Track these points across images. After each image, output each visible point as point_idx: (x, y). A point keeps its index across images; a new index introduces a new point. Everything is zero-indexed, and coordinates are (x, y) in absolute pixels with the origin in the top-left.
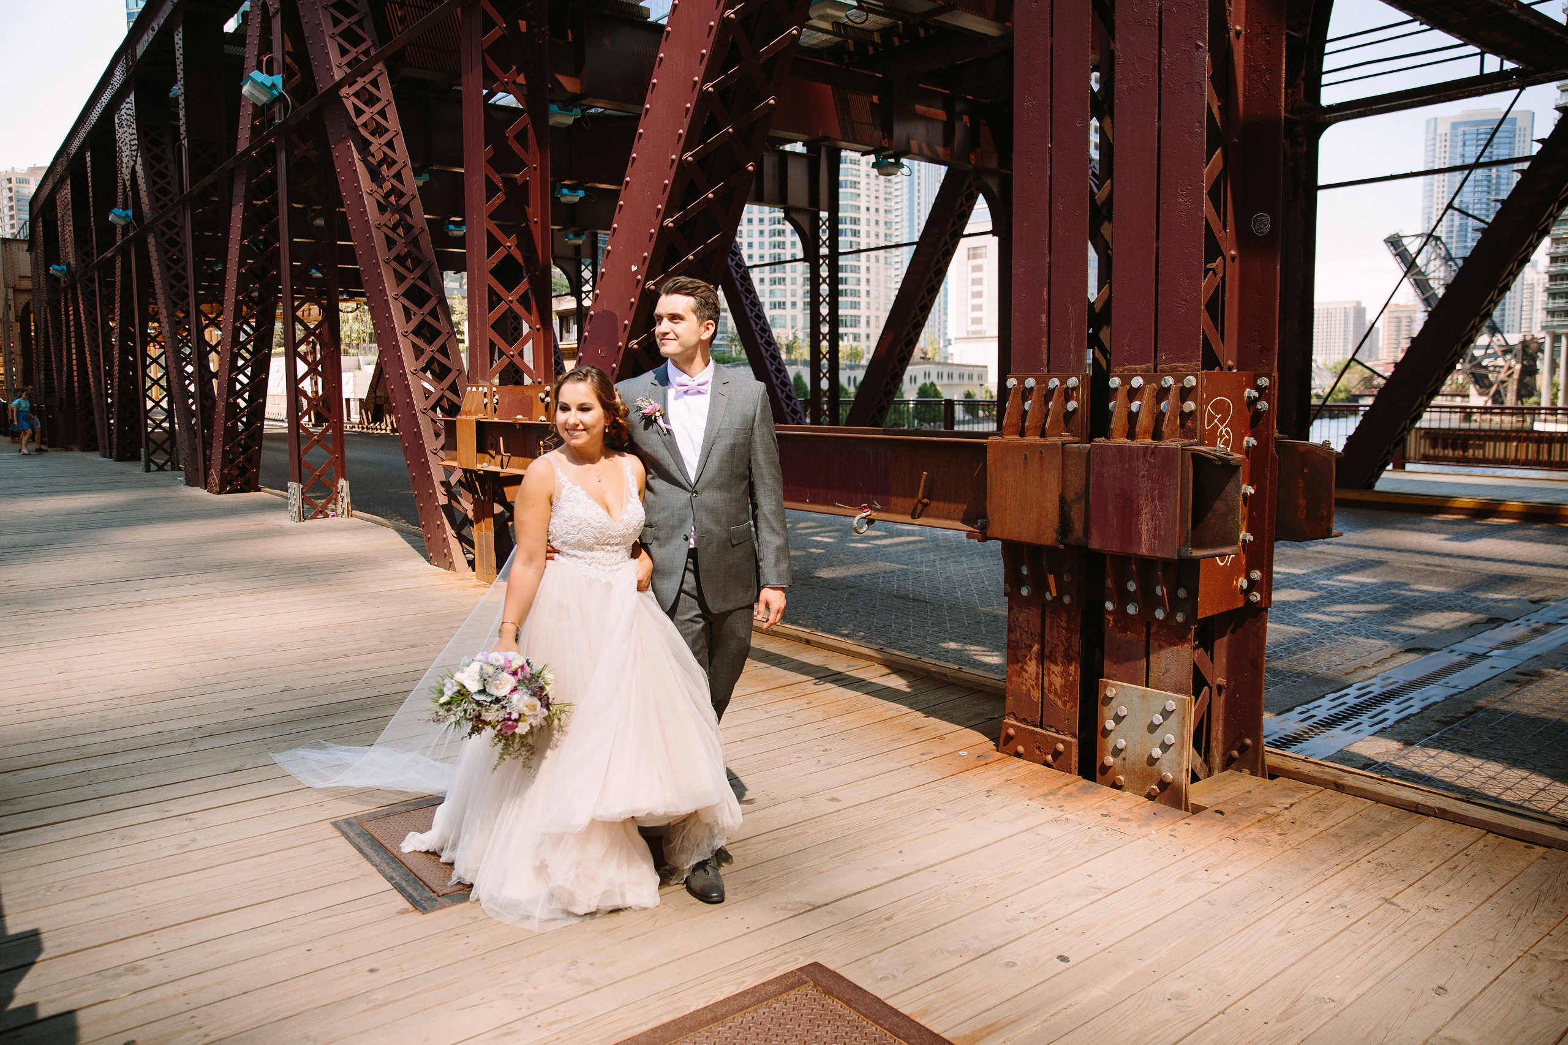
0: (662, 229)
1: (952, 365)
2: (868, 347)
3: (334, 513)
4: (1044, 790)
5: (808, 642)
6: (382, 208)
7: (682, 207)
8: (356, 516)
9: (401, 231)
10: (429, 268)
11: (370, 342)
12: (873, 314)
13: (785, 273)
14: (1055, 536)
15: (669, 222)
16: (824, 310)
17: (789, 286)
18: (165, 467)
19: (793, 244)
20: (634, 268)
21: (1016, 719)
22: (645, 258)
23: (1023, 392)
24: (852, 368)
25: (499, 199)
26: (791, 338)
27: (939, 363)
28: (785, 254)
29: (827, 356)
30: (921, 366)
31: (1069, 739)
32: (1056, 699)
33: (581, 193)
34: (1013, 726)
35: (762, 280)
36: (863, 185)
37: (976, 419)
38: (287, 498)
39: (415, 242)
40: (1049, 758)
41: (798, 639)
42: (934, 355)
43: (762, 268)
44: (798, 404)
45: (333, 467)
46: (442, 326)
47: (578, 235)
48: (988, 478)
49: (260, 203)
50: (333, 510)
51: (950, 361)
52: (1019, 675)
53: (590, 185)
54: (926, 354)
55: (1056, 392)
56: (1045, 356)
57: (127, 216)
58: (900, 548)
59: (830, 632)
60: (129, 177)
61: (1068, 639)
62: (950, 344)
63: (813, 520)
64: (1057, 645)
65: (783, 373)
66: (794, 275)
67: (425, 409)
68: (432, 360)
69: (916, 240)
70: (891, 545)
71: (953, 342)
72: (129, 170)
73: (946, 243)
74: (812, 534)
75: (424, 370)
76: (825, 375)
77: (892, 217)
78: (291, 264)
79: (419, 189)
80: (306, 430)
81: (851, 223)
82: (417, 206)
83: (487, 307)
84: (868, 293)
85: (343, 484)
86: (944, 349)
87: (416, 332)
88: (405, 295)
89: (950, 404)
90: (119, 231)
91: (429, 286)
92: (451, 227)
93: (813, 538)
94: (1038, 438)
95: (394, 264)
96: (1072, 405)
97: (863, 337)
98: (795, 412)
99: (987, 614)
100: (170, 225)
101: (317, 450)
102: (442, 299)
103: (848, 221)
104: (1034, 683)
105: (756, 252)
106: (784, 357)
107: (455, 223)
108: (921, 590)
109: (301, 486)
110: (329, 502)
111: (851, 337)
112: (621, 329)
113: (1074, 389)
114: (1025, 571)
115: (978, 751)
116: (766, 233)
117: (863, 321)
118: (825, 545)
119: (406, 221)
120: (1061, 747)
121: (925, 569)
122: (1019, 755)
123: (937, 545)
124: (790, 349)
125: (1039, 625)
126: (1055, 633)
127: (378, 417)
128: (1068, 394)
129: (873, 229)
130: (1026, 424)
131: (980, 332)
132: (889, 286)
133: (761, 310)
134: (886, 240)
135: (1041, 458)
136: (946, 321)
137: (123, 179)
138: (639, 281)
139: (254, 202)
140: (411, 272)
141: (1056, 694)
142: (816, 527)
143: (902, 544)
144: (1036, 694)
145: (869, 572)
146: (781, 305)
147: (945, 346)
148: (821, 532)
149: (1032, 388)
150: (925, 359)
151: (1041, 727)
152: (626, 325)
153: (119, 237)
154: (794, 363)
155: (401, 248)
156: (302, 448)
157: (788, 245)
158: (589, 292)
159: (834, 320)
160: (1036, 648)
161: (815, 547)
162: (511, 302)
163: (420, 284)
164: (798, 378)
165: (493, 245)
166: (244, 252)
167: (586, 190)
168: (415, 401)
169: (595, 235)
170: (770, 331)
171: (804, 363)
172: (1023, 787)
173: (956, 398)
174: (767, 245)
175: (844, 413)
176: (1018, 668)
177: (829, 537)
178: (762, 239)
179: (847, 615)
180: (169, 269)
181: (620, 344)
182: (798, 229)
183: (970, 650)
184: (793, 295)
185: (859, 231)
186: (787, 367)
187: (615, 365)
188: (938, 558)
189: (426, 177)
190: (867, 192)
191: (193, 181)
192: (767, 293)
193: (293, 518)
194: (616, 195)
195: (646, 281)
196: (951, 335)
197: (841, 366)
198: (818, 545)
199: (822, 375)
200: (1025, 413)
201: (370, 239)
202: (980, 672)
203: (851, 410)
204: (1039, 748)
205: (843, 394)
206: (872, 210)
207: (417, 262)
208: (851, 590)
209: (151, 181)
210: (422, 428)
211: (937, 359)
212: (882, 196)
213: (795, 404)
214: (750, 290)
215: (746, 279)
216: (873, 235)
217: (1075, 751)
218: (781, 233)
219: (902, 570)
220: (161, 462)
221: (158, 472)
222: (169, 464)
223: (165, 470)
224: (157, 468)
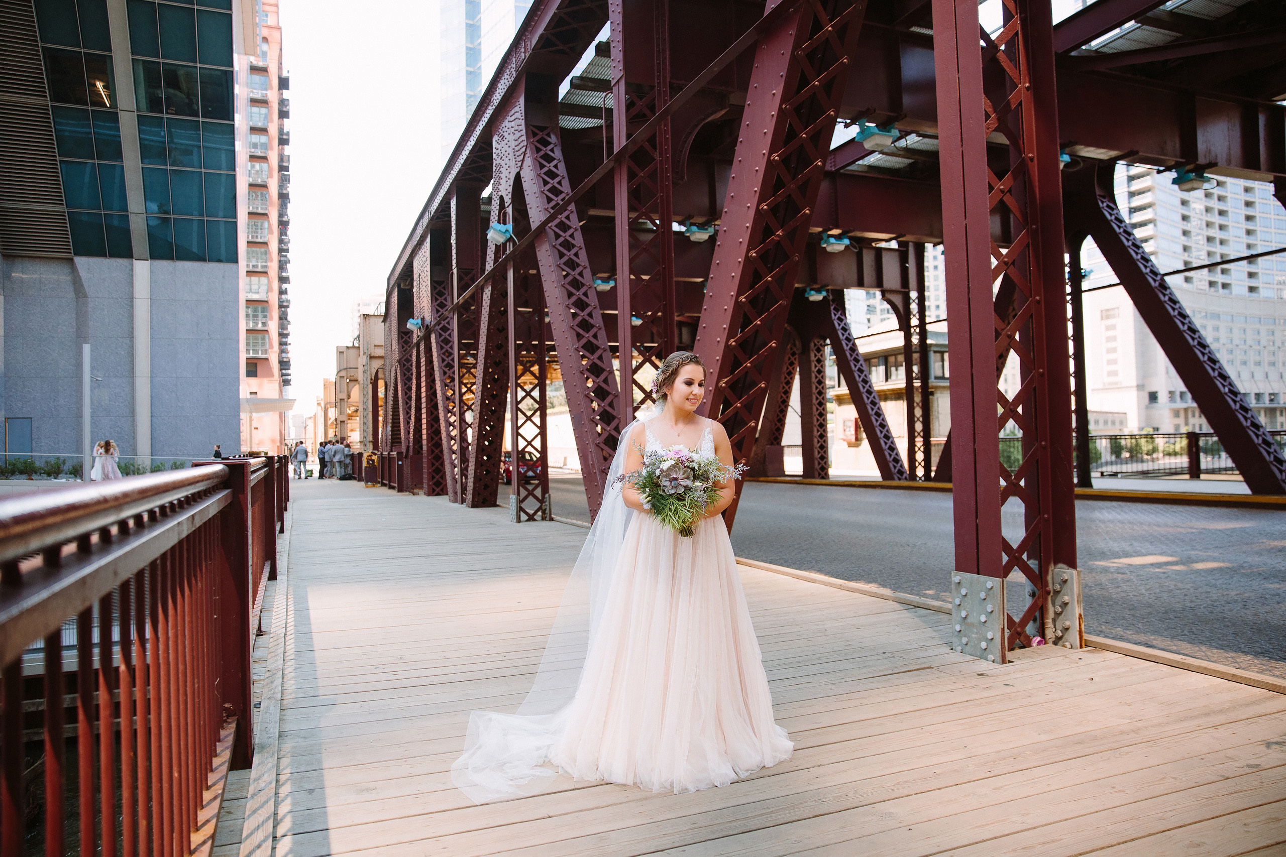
18: (535, 517)
57: (507, 231)
209: (541, 181)
220: (531, 512)
221: (528, 523)
222: (540, 513)
223: (535, 520)
224: (527, 518)
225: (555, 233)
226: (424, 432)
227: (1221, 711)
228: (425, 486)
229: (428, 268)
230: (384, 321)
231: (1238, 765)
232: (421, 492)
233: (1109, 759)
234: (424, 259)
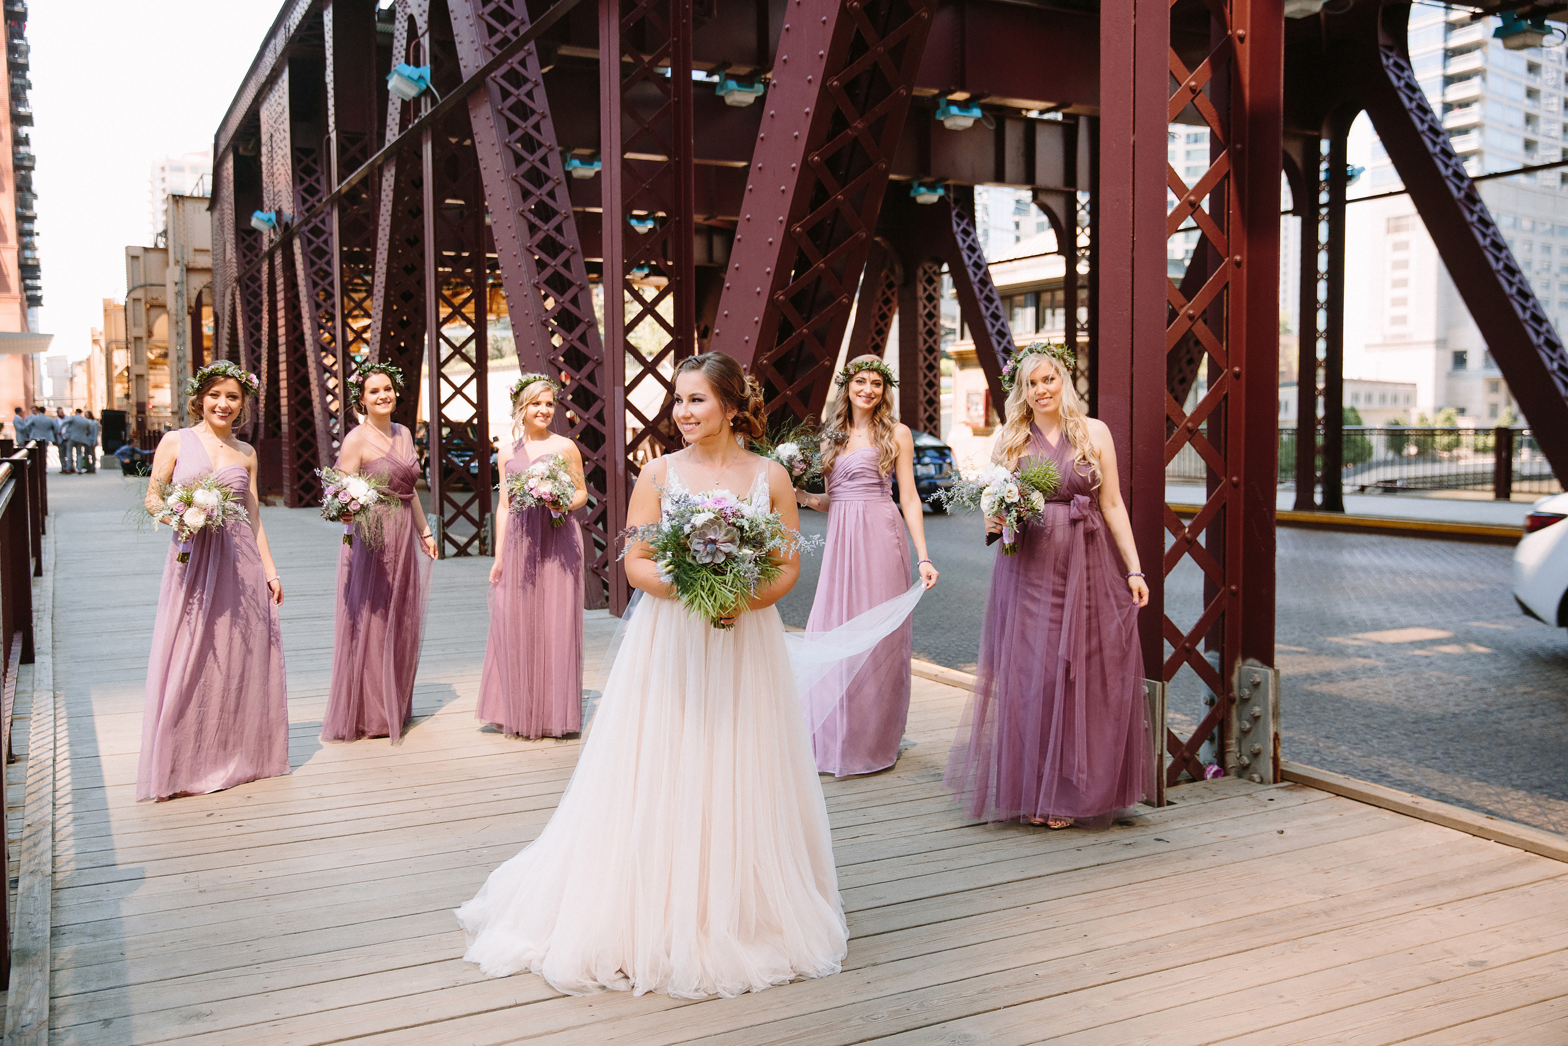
18: (470, 550)
57: (421, 78)
220: (462, 540)
221: (458, 560)
222: (477, 543)
223: (468, 555)
224: (454, 551)
225: (502, 88)
226: (284, 402)
227: (1453, 883)
228: (286, 491)
229: (287, 125)
230: (211, 209)
231: (1457, 963)
232: (280, 501)
233: (1283, 954)
234: (279, 109)
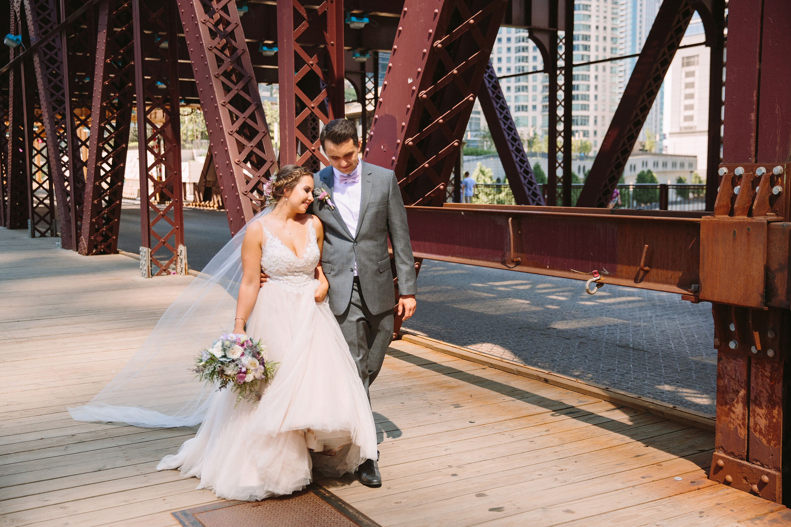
0: (433, 50)
1: (667, 155)
2: (596, 142)
3: (174, 271)
4: (752, 514)
5: (546, 381)
6: (213, 34)
7: (449, 31)
8: (191, 274)
9: (227, 52)
10: (250, 80)
11: (202, 138)
12: (599, 114)
13: (527, 81)
14: (760, 299)
15: (438, 44)
16: (560, 112)
17: (530, 93)
18: (46, 234)
19: (535, 58)
20: (410, 81)
21: (725, 452)
22: (419, 73)
23: (732, 178)
24: (581, 158)
25: (304, 26)
26: (532, 135)
27: (655, 154)
28: (527, 66)
29: (562, 149)
30: (640, 157)
31: (773, 472)
32: (761, 437)
33: (366, 20)
34: (722, 458)
35: (509, 88)
36: (593, 8)
37: (686, 200)
38: (139, 259)
39: (238, 61)
40: (755, 487)
41: (538, 378)
42: (651, 148)
43: (509, 79)
44: (538, 188)
45: (174, 236)
46: (259, 127)
47: (363, 54)
48: (701, 250)
49: (119, 30)
50: (174, 269)
51: (664, 152)
52: (727, 415)
53: (372, 14)
54: (644, 146)
55: (763, 179)
56: (753, 148)
57: (17, 40)
58: (622, 306)
59: (564, 373)
60: (19, 9)
61: (772, 387)
62: (665, 138)
63: (549, 282)
64: (761, 391)
65: (526, 164)
66: (535, 83)
67: (246, 192)
68: (251, 153)
69: (638, 52)
70: (614, 304)
71: (667, 136)
72: (19, 4)
73: (664, 54)
74: (549, 294)
75: (245, 162)
76: (560, 165)
77: (617, 33)
78: (143, 78)
79: (241, 18)
80: (154, 207)
81: (583, 39)
82: (240, 33)
83: (294, 112)
84: (596, 97)
85: (182, 249)
86: (660, 142)
87: (239, 132)
88: (230, 102)
89: (665, 188)
90: (12, 52)
91: (250, 95)
92: (265, 48)
93: (550, 297)
94: (746, 217)
95: (222, 78)
96: (777, 190)
97: (591, 134)
98: (535, 194)
99: (697, 363)
100: (50, 47)
101: (163, 222)
102: (259, 107)
103: (580, 38)
104: (741, 423)
105: (504, 65)
106: (526, 150)
107: (268, 46)
108: (639, 341)
109: (150, 250)
110: (171, 262)
111: (581, 133)
112: (399, 129)
113: (780, 175)
114: (732, 328)
115: (692, 477)
116: (513, 50)
117: (592, 120)
118: (559, 303)
119: (231, 44)
120: (766, 478)
121: (643, 324)
122: (727, 483)
123: (654, 305)
124: (531, 143)
125: (745, 374)
126: (760, 381)
127: (207, 197)
128: (773, 180)
129: (601, 44)
130: (736, 206)
131: (691, 128)
132: (613, 91)
133: (508, 113)
134: (612, 53)
135: (748, 234)
136: (661, 119)
137: (15, 11)
138: (414, 91)
139: (115, 29)
140: (235, 84)
141: (761, 432)
142: (552, 288)
143: (624, 303)
144: (743, 433)
145: (596, 325)
146: (524, 108)
147: (661, 140)
148: (555, 292)
149: (741, 176)
150: (643, 151)
151: (747, 460)
152: (403, 127)
153: (11, 57)
154: (534, 155)
155: (227, 66)
156: (151, 221)
157: (530, 59)
158: (372, 99)
159: (568, 120)
160: (742, 393)
161: (552, 304)
162: (313, 108)
163: (242, 94)
164: (537, 167)
165: (299, 63)
166: (108, 69)
167: (370, 18)
168: (238, 185)
169: (376, 54)
170: (515, 130)
171: (543, 155)
172: (732, 511)
173: (669, 183)
174: (513, 60)
175: (575, 195)
176: (726, 409)
177: (563, 296)
178: (509, 55)
179: (578, 360)
180: (50, 81)
181: (399, 141)
182: (539, 45)
183: (682, 392)
184: (534, 100)
185: (589, 46)
186: (529, 158)
187: (394, 158)
188: (654, 315)
189: (245, 9)
190: (597, 14)
191: (68, 14)
192: (513, 99)
193: (143, 275)
194: (396, 21)
195: (420, 91)
196: (666, 129)
197: (573, 157)
198: (553, 302)
199: (557, 165)
200: (735, 196)
201: (204, 58)
202: (692, 411)
203: (582, 193)
204: (746, 478)
205: (574, 180)
206: (601, 28)
207: (240, 77)
208: (582, 340)
209: (36, 13)
210: (243, 207)
211: (653, 151)
212: (609, 16)
213: (535, 188)
214: (500, 97)
215: (497, 87)
216: (601, 49)
217: (779, 484)
218: (525, 49)
219: (623, 324)
220: (43, 230)
221: (41, 238)
222: (49, 231)
223: (46, 236)
224: (39, 234)
225: (44, 51)
